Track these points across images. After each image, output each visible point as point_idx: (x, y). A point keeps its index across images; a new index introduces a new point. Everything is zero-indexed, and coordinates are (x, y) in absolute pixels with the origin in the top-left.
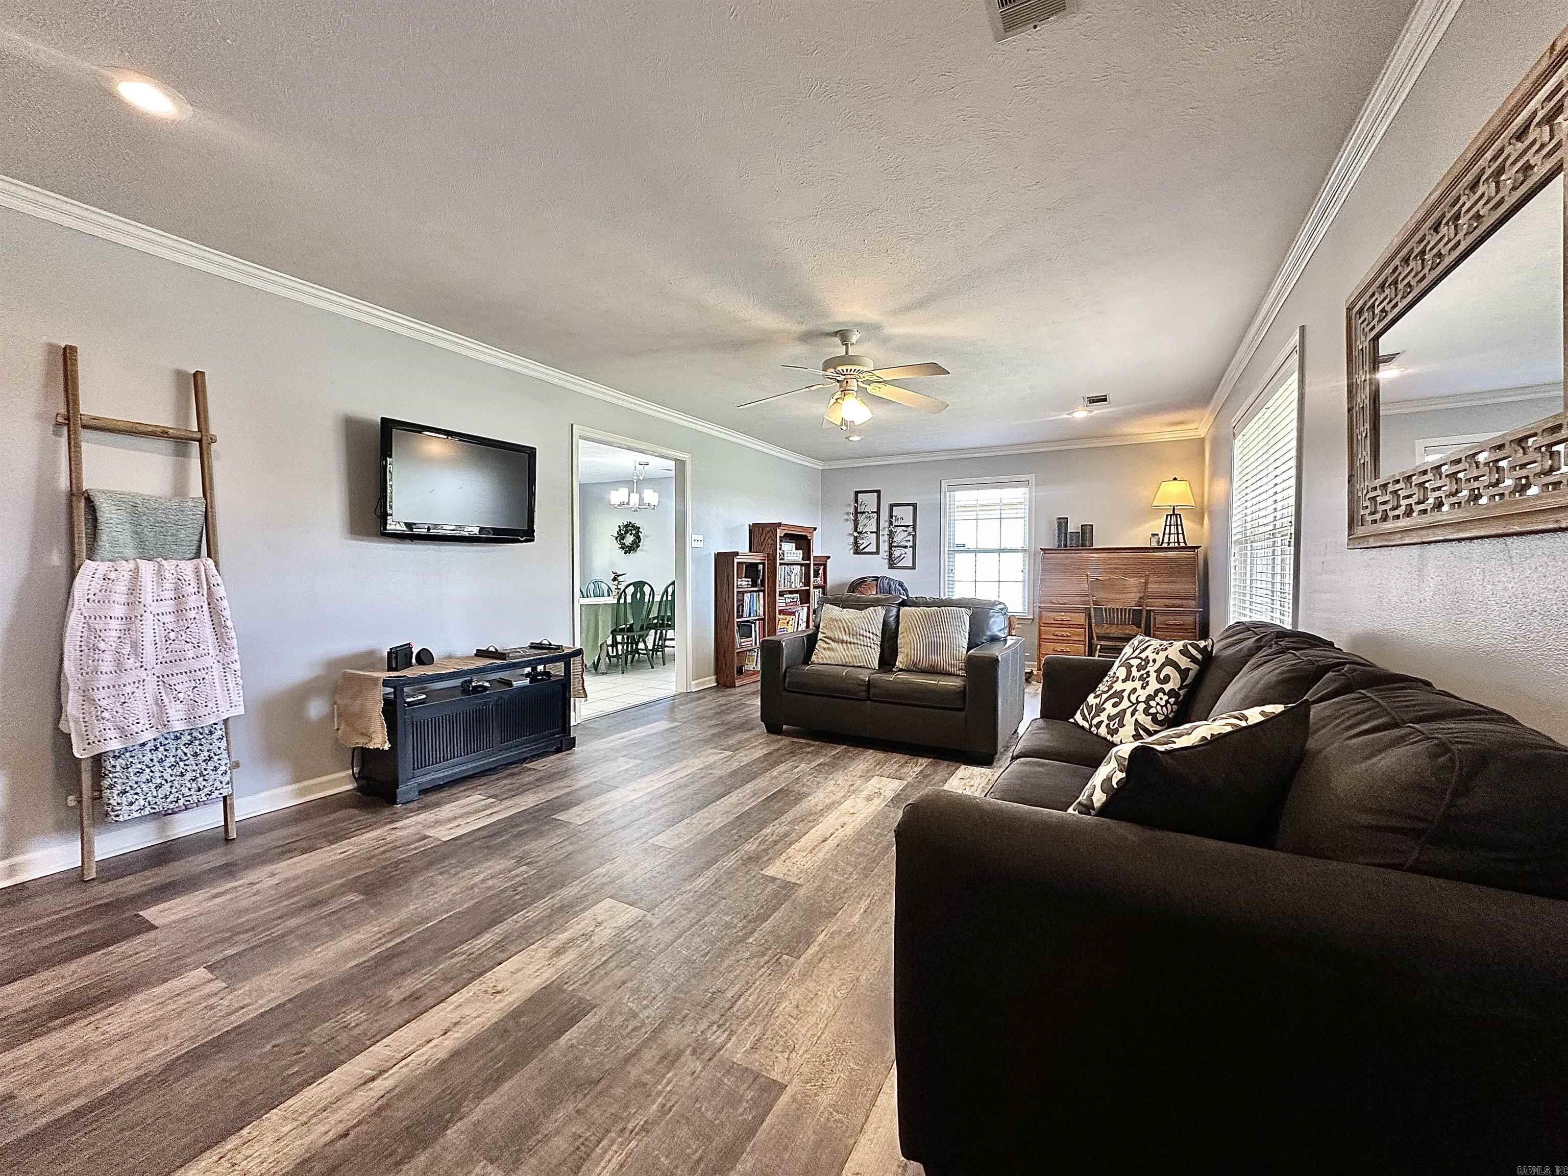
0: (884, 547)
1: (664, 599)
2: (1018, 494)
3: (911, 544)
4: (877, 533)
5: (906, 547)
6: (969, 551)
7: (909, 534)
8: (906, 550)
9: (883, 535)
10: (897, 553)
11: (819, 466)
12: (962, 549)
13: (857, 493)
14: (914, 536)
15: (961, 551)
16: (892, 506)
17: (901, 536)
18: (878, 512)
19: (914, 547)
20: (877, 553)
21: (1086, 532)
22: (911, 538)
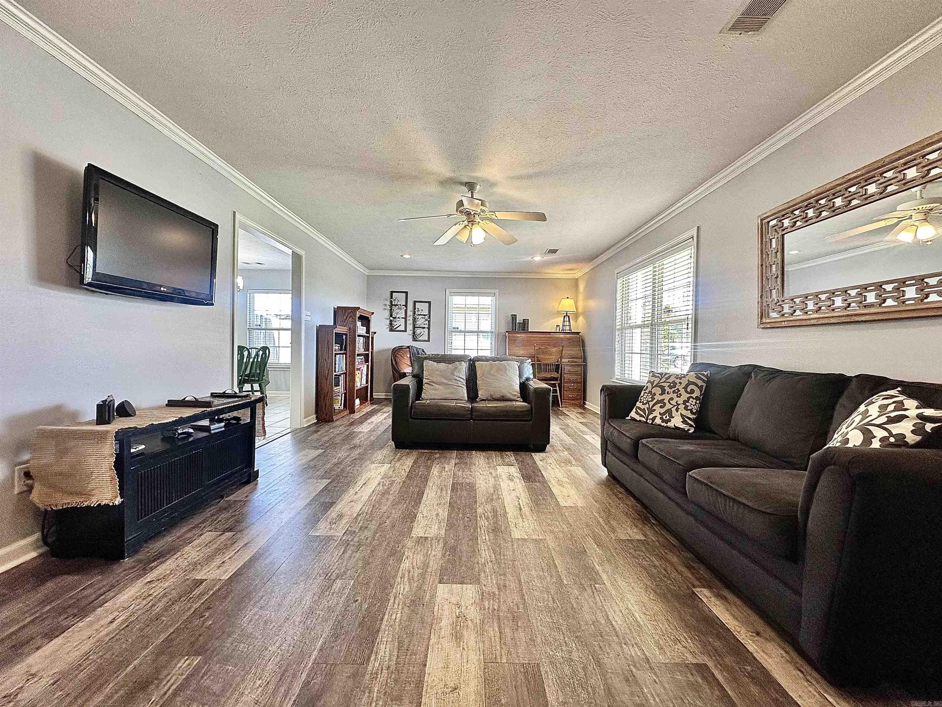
0: (410, 327)
1: (256, 360)
2: (487, 301)
3: (427, 326)
4: (405, 318)
5: (424, 328)
6: (461, 331)
7: (426, 320)
8: (424, 330)
9: (409, 320)
10: (418, 331)
11: (367, 272)
12: (456, 330)
13: (392, 292)
14: (429, 322)
15: (457, 332)
16: (415, 302)
17: (421, 321)
18: (406, 306)
19: (429, 328)
20: (405, 331)
21: (525, 323)
22: (427, 322)
